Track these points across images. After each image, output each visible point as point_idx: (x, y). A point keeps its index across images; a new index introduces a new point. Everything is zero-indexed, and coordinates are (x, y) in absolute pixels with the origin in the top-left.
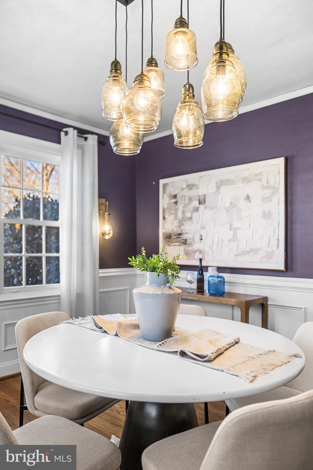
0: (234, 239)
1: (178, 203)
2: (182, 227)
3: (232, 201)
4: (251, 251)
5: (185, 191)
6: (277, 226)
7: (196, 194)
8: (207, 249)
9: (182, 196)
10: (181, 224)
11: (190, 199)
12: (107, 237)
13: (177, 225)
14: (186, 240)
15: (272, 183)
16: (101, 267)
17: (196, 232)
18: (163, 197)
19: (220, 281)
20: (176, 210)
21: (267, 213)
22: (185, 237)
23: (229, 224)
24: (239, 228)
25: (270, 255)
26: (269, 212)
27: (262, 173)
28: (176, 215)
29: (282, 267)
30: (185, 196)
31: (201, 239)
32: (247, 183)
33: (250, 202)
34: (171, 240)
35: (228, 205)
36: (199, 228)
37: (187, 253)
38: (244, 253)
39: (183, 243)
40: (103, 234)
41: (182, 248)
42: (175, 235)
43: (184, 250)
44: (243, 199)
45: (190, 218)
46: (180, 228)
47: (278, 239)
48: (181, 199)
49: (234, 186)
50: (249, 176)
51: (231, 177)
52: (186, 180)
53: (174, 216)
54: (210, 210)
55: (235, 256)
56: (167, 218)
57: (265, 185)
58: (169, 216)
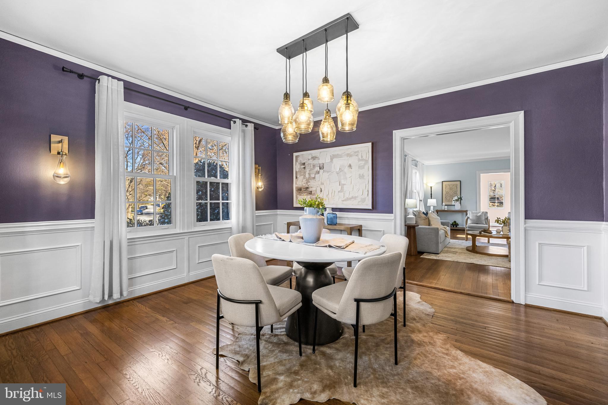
0: (342, 191)
1: (306, 168)
2: (309, 184)
3: (340, 168)
4: (352, 198)
5: (310, 160)
6: (368, 183)
7: (318, 163)
8: (325, 197)
9: (309, 164)
10: (308, 181)
11: (314, 166)
12: (260, 190)
13: (305, 182)
14: (311, 191)
15: (364, 157)
16: (257, 209)
17: (318, 187)
18: (296, 164)
19: (334, 217)
20: (305, 173)
21: (361, 175)
22: (310, 189)
23: (339, 182)
24: (345, 184)
25: (363, 200)
26: (362, 174)
27: (358, 151)
28: (305, 176)
29: (370, 207)
30: (310, 164)
31: (321, 191)
32: (350, 157)
33: (351, 168)
34: (302, 191)
35: (338, 170)
36: (320, 184)
38: (348, 199)
39: (310, 193)
40: (258, 188)
41: (309, 196)
42: (304, 189)
44: (347, 167)
45: (314, 178)
46: (307, 184)
47: (368, 191)
48: (308, 165)
49: (342, 158)
50: (351, 153)
51: (340, 153)
52: (311, 154)
53: (303, 176)
54: (327, 173)
55: (342, 201)
56: (298, 178)
57: (360, 158)
58: (300, 176)
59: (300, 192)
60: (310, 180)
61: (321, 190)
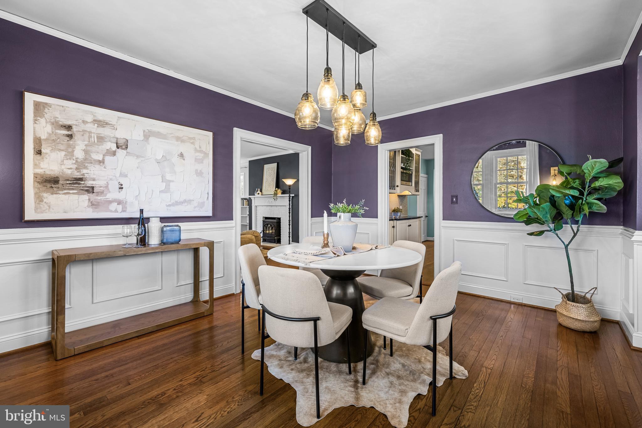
0: (166, 190)
1: (75, 138)
2: (84, 171)
3: (164, 155)
4: (185, 201)
5: (89, 125)
6: (207, 183)
7: (112, 135)
8: (130, 199)
9: (84, 131)
10: (81, 166)
11: (101, 139)
13: (75, 166)
14: (93, 188)
15: (203, 149)
17: (111, 179)
20: (70, 146)
21: (199, 171)
22: (89, 183)
23: (160, 176)
24: (173, 181)
25: (202, 205)
26: (201, 171)
27: (194, 138)
28: (71, 153)
29: (210, 214)
30: (89, 132)
31: (122, 188)
32: (181, 143)
33: (184, 159)
34: (59, 185)
35: (159, 157)
36: (118, 175)
37: (95, 203)
38: (177, 203)
39: (87, 191)
41: (85, 197)
42: (68, 180)
43: (89, 200)
44: (176, 156)
45: (101, 162)
47: (208, 193)
48: (82, 133)
49: (167, 141)
50: (182, 137)
51: (162, 131)
52: (92, 113)
53: (63, 153)
54: (136, 157)
55: (167, 206)
56: (46, 154)
57: (198, 148)
58: (53, 150)
59: (53, 186)
60: (86, 164)
61: (120, 186)
